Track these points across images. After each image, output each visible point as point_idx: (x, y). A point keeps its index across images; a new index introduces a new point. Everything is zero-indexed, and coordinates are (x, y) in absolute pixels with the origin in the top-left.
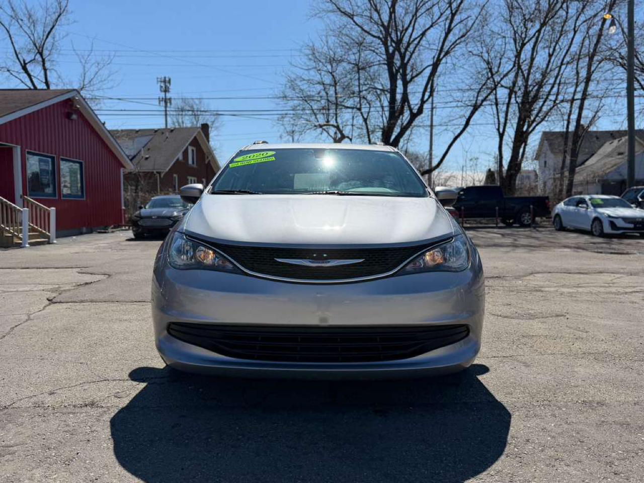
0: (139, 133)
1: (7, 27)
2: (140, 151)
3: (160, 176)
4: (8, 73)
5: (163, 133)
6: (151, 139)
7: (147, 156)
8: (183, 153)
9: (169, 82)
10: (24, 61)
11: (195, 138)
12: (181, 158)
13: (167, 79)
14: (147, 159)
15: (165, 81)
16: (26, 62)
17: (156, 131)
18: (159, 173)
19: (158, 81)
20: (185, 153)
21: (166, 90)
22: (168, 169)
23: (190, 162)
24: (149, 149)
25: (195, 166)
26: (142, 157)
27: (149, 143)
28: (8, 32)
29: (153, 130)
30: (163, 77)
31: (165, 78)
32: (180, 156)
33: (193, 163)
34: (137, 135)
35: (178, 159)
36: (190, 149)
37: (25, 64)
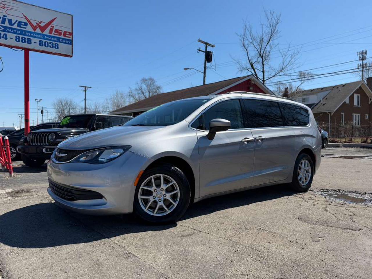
0: (323, 90)
1: (247, 48)
2: (321, 101)
3: (331, 115)
4: (247, 70)
5: (337, 88)
6: (330, 92)
7: (324, 103)
8: (350, 97)
9: (366, 53)
10: (252, 63)
11: (360, 87)
12: (348, 102)
13: (364, 52)
14: (324, 104)
15: (363, 53)
16: (253, 63)
17: (334, 87)
18: (330, 113)
19: (357, 54)
20: (352, 98)
21: (363, 59)
22: (335, 110)
23: (356, 103)
24: (326, 99)
25: (359, 106)
26: (322, 104)
27: (328, 95)
28: (247, 50)
29: (332, 86)
30: (361, 51)
31: (363, 51)
32: (347, 100)
33: (358, 104)
34: (322, 91)
35: (345, 103)
36: (356, 96)
37: (252, 64)
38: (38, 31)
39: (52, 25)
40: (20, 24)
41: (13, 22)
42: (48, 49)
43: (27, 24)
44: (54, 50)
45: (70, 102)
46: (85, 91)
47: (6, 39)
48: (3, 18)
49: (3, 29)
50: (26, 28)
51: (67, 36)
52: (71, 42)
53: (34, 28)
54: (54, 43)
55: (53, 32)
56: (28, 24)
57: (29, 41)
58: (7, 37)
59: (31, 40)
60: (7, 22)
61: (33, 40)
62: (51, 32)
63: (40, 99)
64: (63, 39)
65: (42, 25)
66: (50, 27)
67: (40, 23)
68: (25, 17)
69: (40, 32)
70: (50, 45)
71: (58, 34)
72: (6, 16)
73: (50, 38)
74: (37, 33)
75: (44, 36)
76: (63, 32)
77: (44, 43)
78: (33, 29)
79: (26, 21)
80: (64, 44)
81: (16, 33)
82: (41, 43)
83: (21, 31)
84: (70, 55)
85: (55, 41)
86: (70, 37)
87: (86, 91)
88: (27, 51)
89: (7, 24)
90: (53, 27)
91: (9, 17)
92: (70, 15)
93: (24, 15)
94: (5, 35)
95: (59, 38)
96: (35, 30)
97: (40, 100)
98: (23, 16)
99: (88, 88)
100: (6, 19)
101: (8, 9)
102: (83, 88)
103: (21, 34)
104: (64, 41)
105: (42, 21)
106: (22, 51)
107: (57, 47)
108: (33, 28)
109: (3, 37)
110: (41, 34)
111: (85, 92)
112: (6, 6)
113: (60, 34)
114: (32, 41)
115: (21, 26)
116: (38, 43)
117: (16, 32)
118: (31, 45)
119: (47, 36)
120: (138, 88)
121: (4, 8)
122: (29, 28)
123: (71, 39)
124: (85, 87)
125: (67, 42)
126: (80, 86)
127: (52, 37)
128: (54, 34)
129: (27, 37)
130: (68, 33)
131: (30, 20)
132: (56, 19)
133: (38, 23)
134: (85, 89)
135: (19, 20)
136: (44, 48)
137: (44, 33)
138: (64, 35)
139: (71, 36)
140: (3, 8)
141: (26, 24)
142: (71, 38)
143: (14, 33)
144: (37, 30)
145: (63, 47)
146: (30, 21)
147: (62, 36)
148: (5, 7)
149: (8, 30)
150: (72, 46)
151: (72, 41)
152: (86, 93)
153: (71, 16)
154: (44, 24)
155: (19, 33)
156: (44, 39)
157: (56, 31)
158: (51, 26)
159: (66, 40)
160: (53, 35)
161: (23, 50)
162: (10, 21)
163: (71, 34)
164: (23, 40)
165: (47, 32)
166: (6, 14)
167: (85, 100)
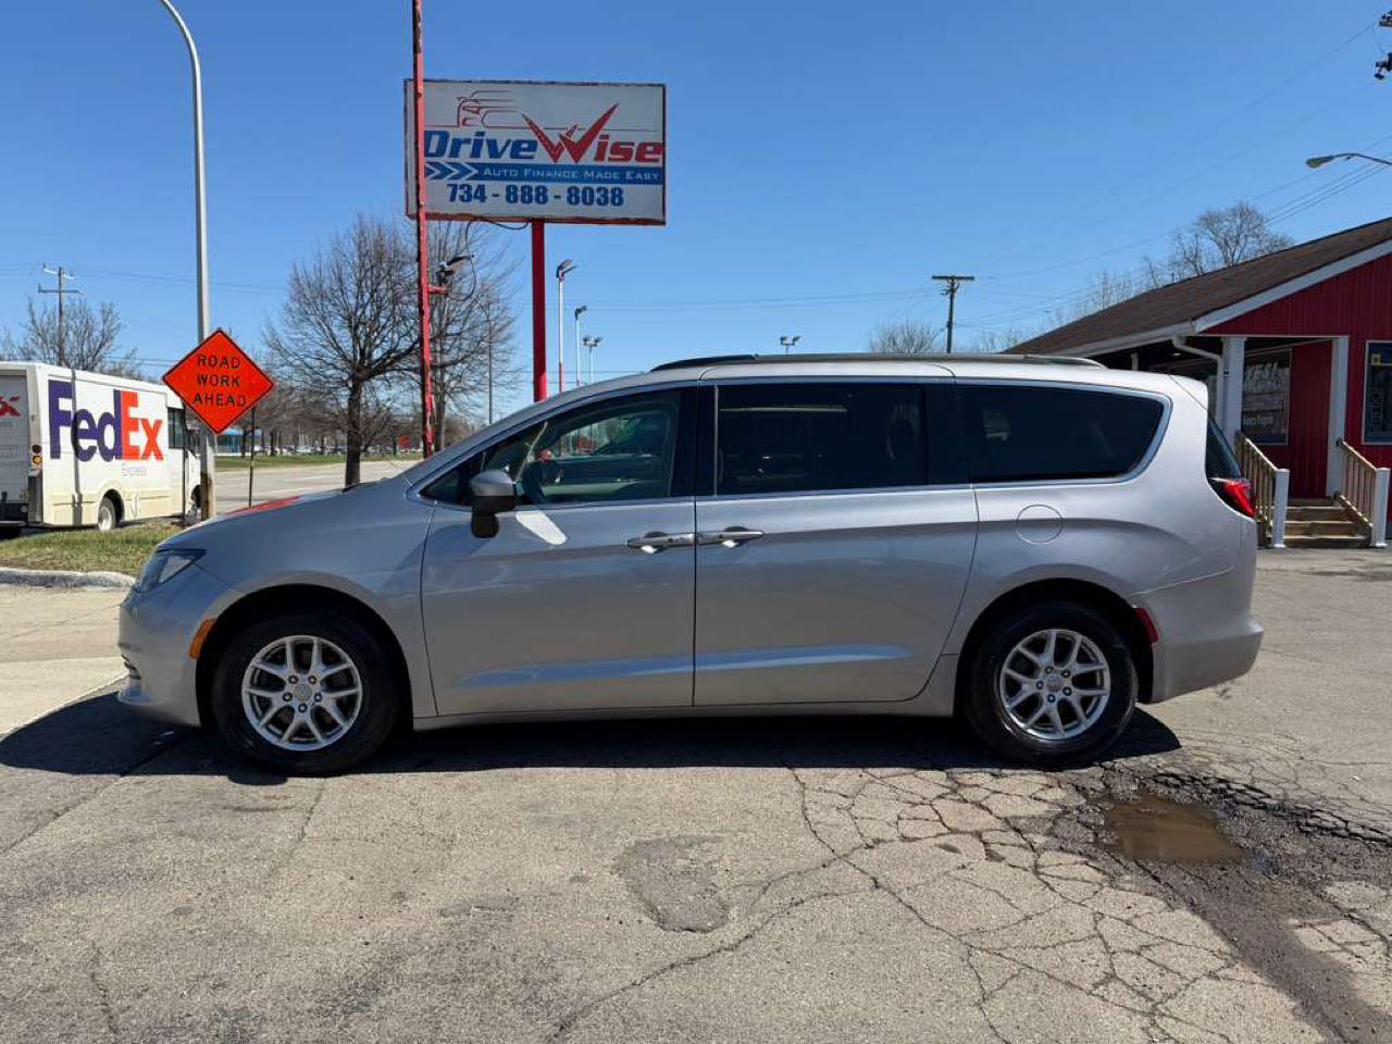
38: (566, 158)
39: (606, 133)
40: (516, 147)
41: (500, 148)
42: (594, 211)
43: (535, 142)
44: (610, 211)
45: (921, 333)
46: (952, 291)
47: (483, 199)
48: (476, 140)
49: (475, 172)
50: (531, 157)
51: (648, 156)
52: (659, 177)
53: (555, 152)
54: (610, 187)
55: (608, 154)
56: (539, 144)
57: (542, 197)
58: (486, 195)
59: (545, 189)
60: (485, 148)
61: (554, 188)
62: (600, 156)
63: (795, 335)
64: (636, 170)
65: (576, 137)
66: (597, 140)
67: (570, 133)
68: (531, 123)
69: (572, 162)
70: (597, 195)
71: (620, 157)
72: (482, 134)
73: (600, 175)
74: (564, 166)
75: (581, 169)
76: (635, 149)
77: (580, 195)
78: (552, 156)
79: (534, 137)
80: (642, 186)
81: (508, 178)
82: (573, 198)
83: (521, 168)
84: (659, 217)
85: (611, 181)
86: (656, 160)
87: (956, 294)
88: (538, 225)
89: (485, 157)
90: (607, 137)
91: (489, 135)
92: (659, 85)
93: (527, 120)
94: (481, 188)
95: (622, 170)
96: (555, 157)
97: (795, 340)
98: (525, 124)
99: (962, 282)
100: (482, 140)
101: (487, 112)
102: (945, 284)
103: (520, 178)
104: (639, 176)
105: (575, 127)
106: (525, 227)
107: (618, 199)
108: (549, 153)
109: (476, 197)
110: (573, 166)
111: (952, 298)
112: (483, 104)
113: (627, 155)
114: (548, 194)
115: (522, 153)
116: (565, 195)
117: (508, 174)
118: (547, 205)
119: (590, 168)
120: (1179, 258)
121: (477, 112)
122: (542, 157)
123: (660, 164)
124: (952, 278)
125: (647, 176)
126: (934, 278)
127: (603, 169)
128: (610, 159)
129: (534, 185)
130: (650, 148)
131: (541, 128)
132: (616, 109)
133: (564, 133)
134: (953, 285)
135: (514, 139)
136: (580, 210)
137: (582, 162)
138: (640, 158)
139: (660, 156)
140: (473, 112)
141: (532, 146)
142: (661, 160)
143: (502, 178)
144: (561, 158)
145: (637, 197)
146: (542, 133)
147: (633, 162)
148: (480, 108)
149: (487, 172)
150: (664, 188)
151: (661, 172)
152: (955, 301)
153: (660, 90)
154: (583, 133)
155: (516, 175)
156: (581, 179)
157: (616, 148)
158: (602, 137)
159: (643, 170)
160: (606, 163)
161: (530, 224)
162: (492, 144)
163: (660, 148)
164: (527, 197)
165: (589, 158)
166: (482, 129)
167: (950, 325)
